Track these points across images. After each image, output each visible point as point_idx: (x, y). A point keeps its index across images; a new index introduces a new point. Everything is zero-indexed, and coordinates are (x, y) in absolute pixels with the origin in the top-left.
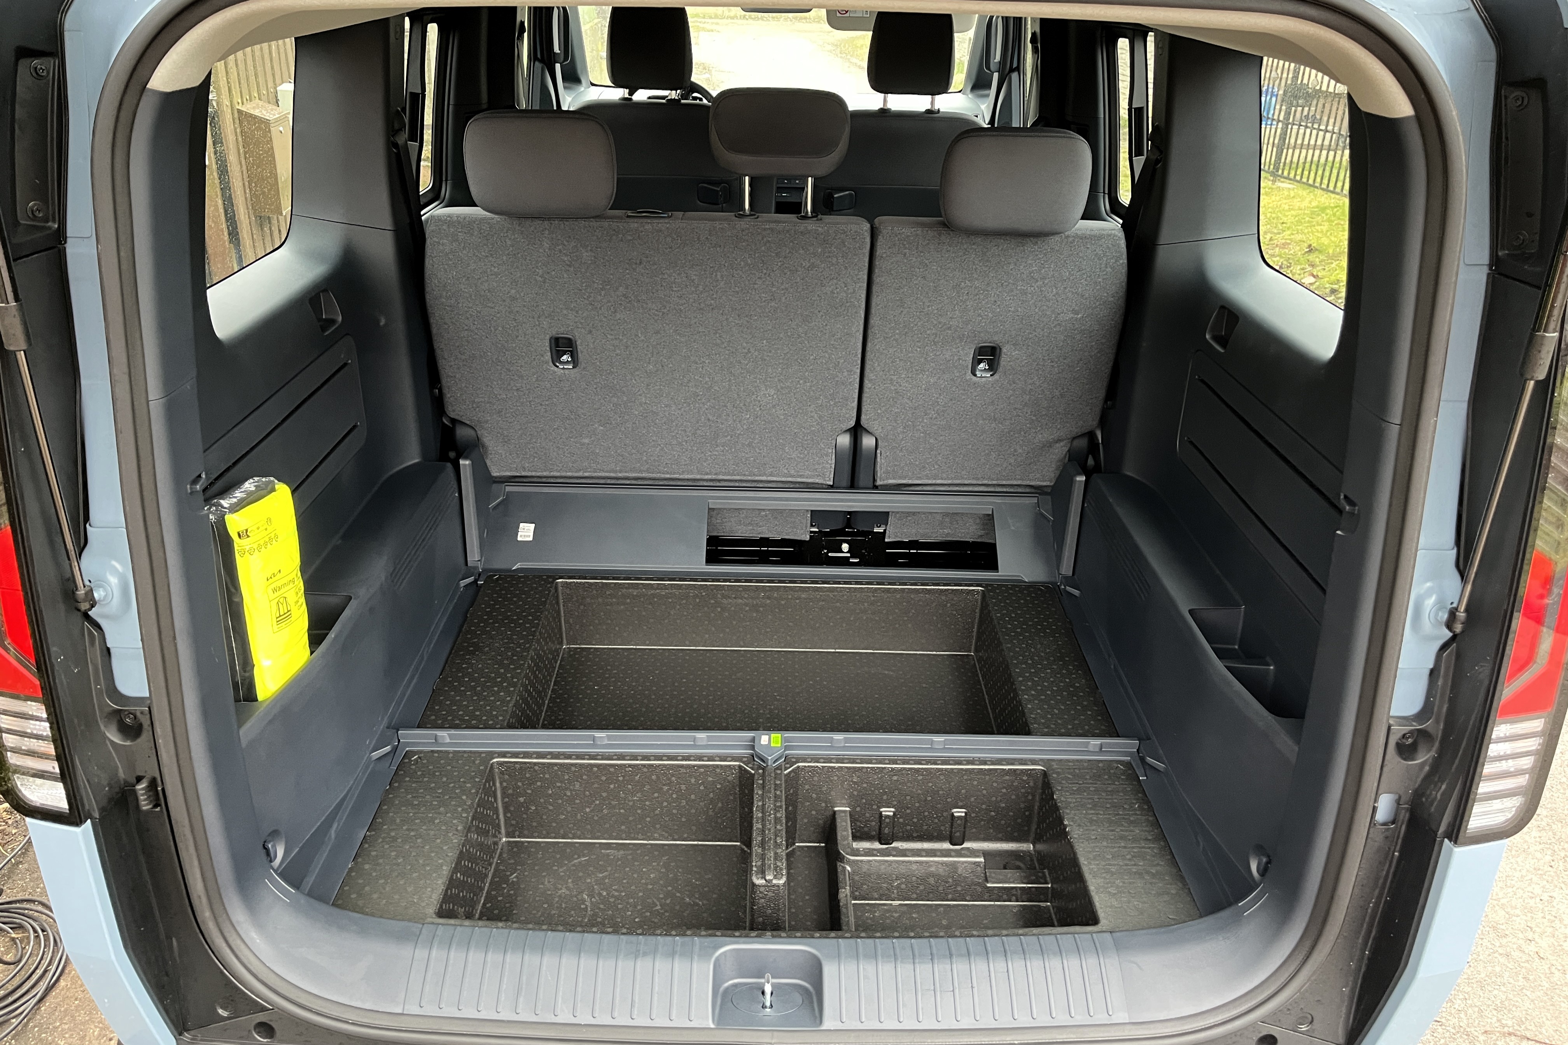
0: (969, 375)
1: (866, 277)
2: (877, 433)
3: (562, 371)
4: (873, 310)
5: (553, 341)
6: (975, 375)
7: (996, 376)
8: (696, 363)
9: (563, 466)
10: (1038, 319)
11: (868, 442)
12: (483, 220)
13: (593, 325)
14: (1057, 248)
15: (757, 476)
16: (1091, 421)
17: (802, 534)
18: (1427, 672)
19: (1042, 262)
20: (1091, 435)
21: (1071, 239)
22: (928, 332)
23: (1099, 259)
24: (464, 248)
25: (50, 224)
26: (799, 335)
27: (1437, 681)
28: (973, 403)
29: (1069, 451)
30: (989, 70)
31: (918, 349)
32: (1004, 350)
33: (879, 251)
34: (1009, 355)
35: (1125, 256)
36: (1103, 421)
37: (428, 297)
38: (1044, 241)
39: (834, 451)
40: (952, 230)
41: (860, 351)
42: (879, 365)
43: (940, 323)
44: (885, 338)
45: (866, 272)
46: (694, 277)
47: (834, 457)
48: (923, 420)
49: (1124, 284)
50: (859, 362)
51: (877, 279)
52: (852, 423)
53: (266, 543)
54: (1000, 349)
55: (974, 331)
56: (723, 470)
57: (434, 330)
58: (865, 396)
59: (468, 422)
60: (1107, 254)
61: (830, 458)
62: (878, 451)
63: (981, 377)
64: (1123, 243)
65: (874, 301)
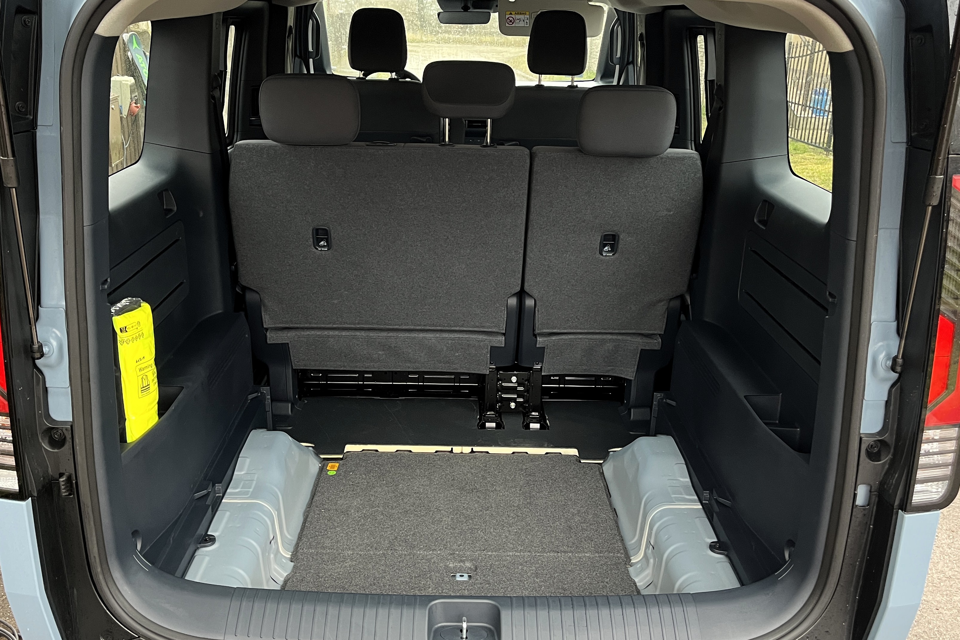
0: (598, 255)
1: (527, 186)
2: (536, 295)
3: (320, 252)
4: (532, 209)
5: (314, 232)
6: (602, 255)
7: (616, 255)
8: (412, 246)
9: (319, 320)
10: (644, 215)
11: (529, 302)
12: (270, 147)
13: (342, 219)
14: (655, 166)
15: (453, 327)
16: (681, 287)
17: (484, 369)
18: (883, 403)
19: (646, 176)
20: (681, 297)
21: (663, 160)
22: (569, 224)
23: (684, 173)
24: (257, 166)
25: (28, 116)
26: (482, 227)
27: (890, 408)
28: (601, 274)
29: (667, 308)
30: (612, 62)
31: (563, 236)
32: (621, 237)
33: (535, 169)
34: (624, 239)
35: (701, 172)
36: (690, 288)
37: (231, 200)
38: (646, 161)
39: (506, 309)
40: (585, 154)
41: (523, 238)
42: (536, 247)
43: (577, 218)
44: (541, 229)
45: (527, 182)
46: (411, 187)
47: (506, 313)
48: (567, 286)
49: (701, 191)
50: (523, 245)
51: (534, 187)
52: (518, 289)
53: (136, 338)
54: (619, 236)
55: (601, 223)
56: (430, 323)
57: (234, 223)
58: (527, 269)
59: (253, 288)
60: (689, 170)
61: (502, 314)
62: (537, 309)
63: (606, 256)
64: (699, 162)
65: (533, 202)
